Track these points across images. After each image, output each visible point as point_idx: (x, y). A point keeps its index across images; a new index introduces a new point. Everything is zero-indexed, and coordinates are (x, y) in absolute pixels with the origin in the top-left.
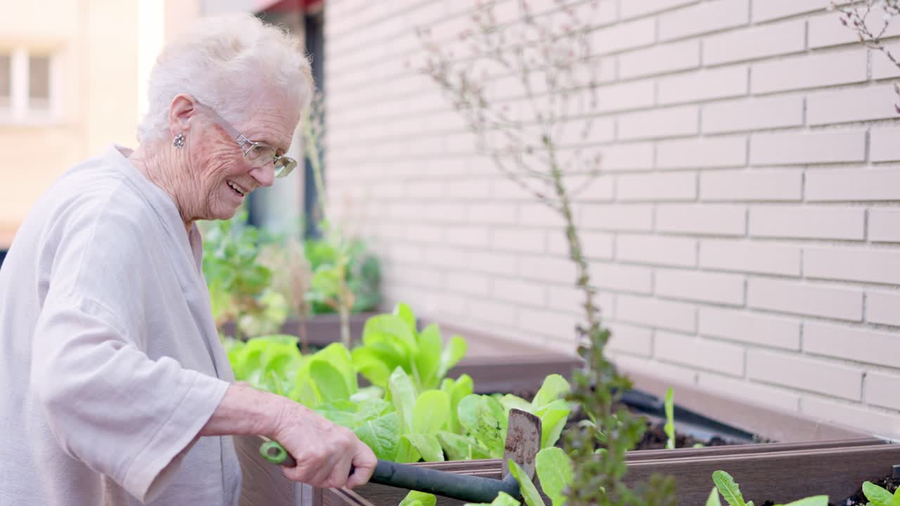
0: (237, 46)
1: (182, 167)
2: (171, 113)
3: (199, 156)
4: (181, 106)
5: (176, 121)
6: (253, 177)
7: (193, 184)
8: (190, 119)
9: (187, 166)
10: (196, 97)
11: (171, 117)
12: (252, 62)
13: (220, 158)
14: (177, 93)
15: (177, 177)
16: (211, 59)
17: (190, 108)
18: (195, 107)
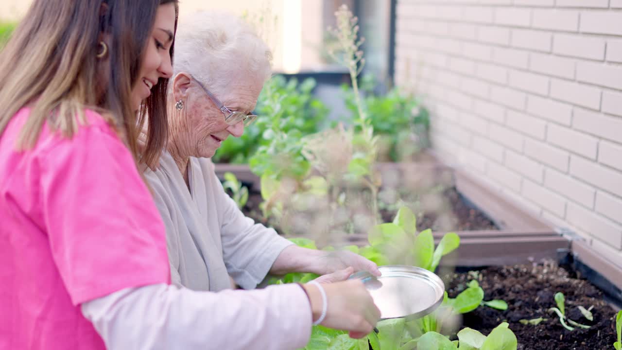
0: (223, 39)
1: (180, 123)
2: (175, 85)
3: (193, 117)
4: (182, 80)
5: (178, 91)
6: (228, 131)
7: (187, 134)
8: (187, 91)
9: (184, 122)
10: (193, 76)
11: (174, 88)
12: (233, 52)
13: (208, 120)
14: (179, 71)
15: (176, 129)
16: (205, 49)
17: (188, 82)
18: (192, 82)
